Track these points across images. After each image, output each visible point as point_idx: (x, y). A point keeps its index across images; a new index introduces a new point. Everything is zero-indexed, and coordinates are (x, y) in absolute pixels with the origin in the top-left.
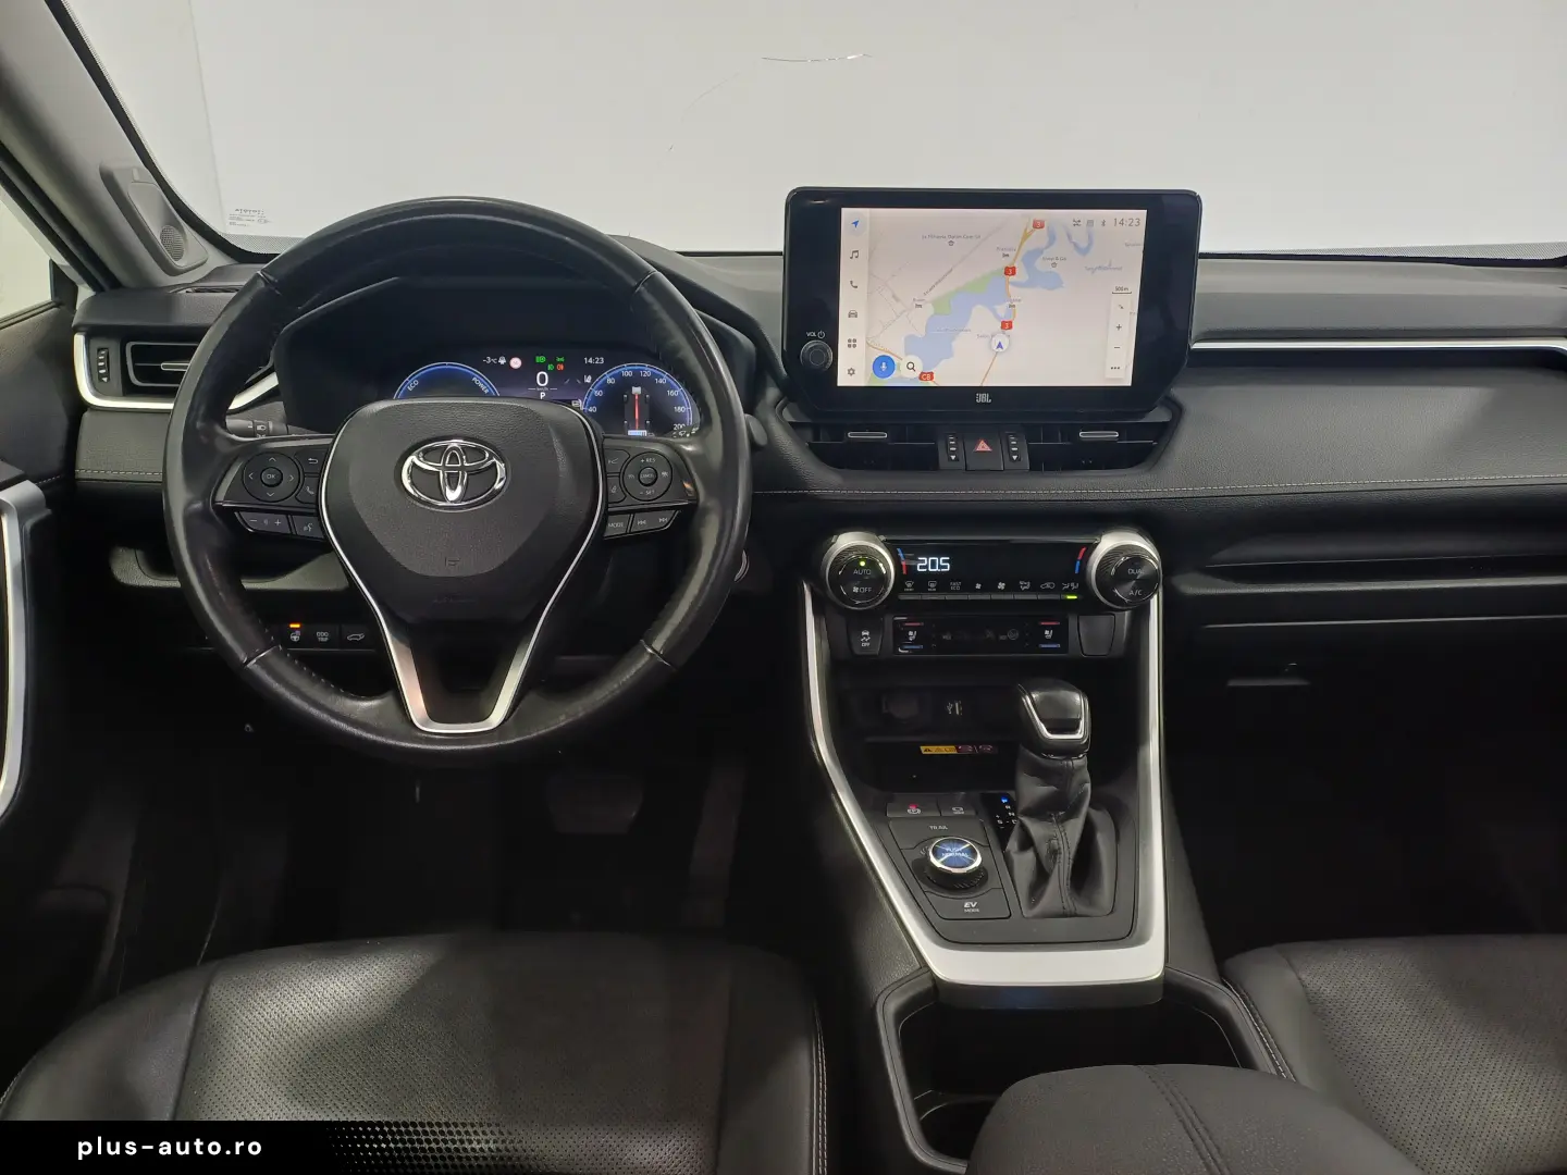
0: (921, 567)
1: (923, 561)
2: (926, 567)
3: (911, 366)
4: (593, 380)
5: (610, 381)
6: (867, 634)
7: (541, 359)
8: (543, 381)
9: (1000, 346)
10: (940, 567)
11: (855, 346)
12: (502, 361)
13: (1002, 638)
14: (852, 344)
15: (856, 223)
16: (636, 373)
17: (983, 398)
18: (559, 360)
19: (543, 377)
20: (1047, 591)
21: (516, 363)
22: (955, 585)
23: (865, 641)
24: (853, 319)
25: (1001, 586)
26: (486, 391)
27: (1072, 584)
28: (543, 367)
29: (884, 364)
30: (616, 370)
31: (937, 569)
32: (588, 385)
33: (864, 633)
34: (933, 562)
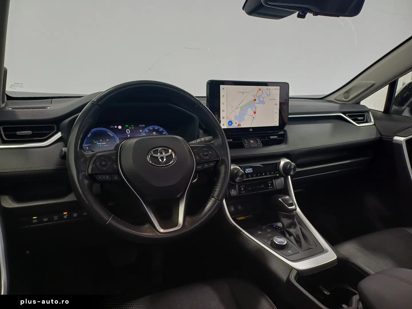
0: (247, 172)
1: (247, 170)
3: (236, 123)
4: (142, 131)
5: (147, 131)
7: (127, 126)
8: (128, 132)
9: (254, 118)
10: (251, 171)
11: (224, 118)
12: (116, 127)
13: (261, 187)
15: (223, 89)
16: (154, 128)
17: (251, 130)
18: (132, 126)
19: (128, 131)
20: (273, 174)
21: (120, 127)
22: (254, 175)
23: (233, 192)
24: (223, 112)
25: (264, 174)
26: (112, 136)
27: (277, 172)
28: (128, 128)
29: (230, 123)
30: (148, 128)
31: (250, 172)
32: (141, 132)
33: (232, 190)
34: (249, 170)
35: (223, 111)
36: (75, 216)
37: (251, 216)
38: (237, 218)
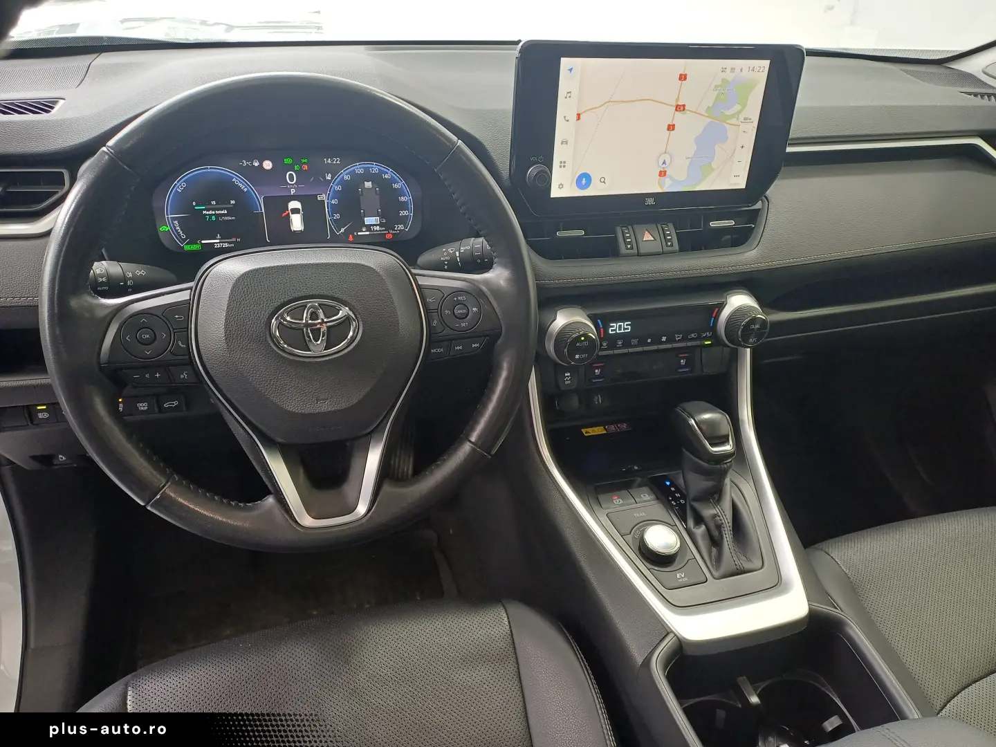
0: (612, 331)
1: (613, 327)
2: (615, 330)
3: (603, 180)
4: (332, 178)
5: (346, 178)
6: (569, 374)
7: (288, 161)
8: (292, 179)
9: (664, 163)
10: (624, 329)
11: (564, 166)
12: (256, 164)
14: (563, 164)
15: (571, 70)
16: (367, 169)
17: (650, 201)
18: (303, 161)
19: (291, 178)
20: (692, 339)
21: (268, 165)
22: (634, 341)
23: (567, 380)
24: (564, 145)
25: (664, 339)
26: (245, 190)
27: (708, 333)
28: (291, 168)
29: (584, 179)
30: (350, 168)
31: (622, 331)
32: (329, 182)
33: (566, 375)
34: (620, 326)
35: (564, 142)
36: (142, 408)
37: (625, 426)
38: (584, 431)
